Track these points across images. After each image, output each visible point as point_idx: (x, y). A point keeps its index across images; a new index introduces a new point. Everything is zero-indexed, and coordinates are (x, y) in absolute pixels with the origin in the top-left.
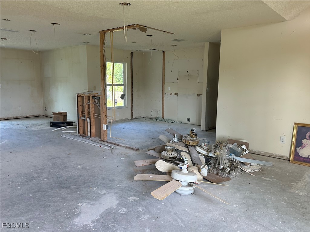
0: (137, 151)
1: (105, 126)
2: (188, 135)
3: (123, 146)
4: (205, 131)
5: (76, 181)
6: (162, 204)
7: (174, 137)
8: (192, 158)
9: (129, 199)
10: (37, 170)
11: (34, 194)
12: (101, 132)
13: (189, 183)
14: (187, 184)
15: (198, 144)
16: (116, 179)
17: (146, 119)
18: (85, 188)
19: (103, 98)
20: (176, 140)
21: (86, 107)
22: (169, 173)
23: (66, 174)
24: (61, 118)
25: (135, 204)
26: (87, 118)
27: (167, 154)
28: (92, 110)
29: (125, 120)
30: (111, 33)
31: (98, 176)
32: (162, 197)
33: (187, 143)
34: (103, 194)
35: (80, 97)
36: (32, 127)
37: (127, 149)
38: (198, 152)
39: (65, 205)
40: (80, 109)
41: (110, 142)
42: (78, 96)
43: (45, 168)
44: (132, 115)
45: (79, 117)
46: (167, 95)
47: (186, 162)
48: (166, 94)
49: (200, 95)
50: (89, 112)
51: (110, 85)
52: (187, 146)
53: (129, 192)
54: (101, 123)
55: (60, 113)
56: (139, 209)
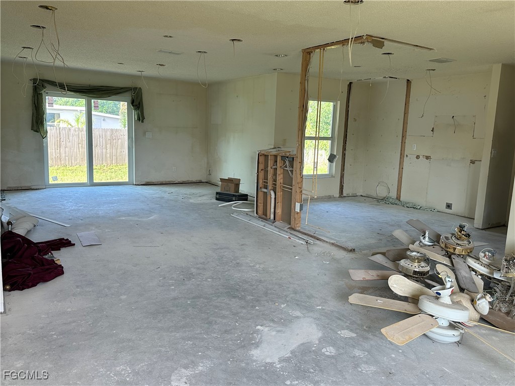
0: (351, 253)
1: (298, 205)
2: (453, 234)
3: (327, 242)
4: (482, 229)
5: (254, 289)
6: (399, 353)
7: (423, 236)
8: (458, 277)
9: (339, 332)
10: (197, 264)
11: (193, 300)
12: (292, 214)
13: (452, 323)
14: (448, 324)
15: (471, 253)
16: (317, 296)
17: (365, 198)
18: (268, 302)
19: (299, 160)
20: (426, 241)
21: (270, 172)
22: (414, 300)
23: (239, 275)
24: (232, 186)
25: (350, 344)
26: (271, 190)
27: (410, 266)
28: (280, 179)
29: (329, 199)
30: (320, 51)
31: (288, 286)
32: (402, 339)
33: (448, 250)
34: (296, 317)
35: (262, 157)
36: (190, 198)
37: (333, 248)
38: (469, 267)
39: (237, 324)
40: (262, 175)
41: (305, 232)
42: (260, 154)
43: (208, 262)
44: (342, 191)
45: (259, 188)
46: (408, 158)
47: (448, 285)
48: (407, 156)
49: (476, 162)
50: (275, 180)
51: (311, 138)
52: (449, 256)
53: (339, 322)
54: (292, 200)
55: (231, 180)
56: (357, 353)
